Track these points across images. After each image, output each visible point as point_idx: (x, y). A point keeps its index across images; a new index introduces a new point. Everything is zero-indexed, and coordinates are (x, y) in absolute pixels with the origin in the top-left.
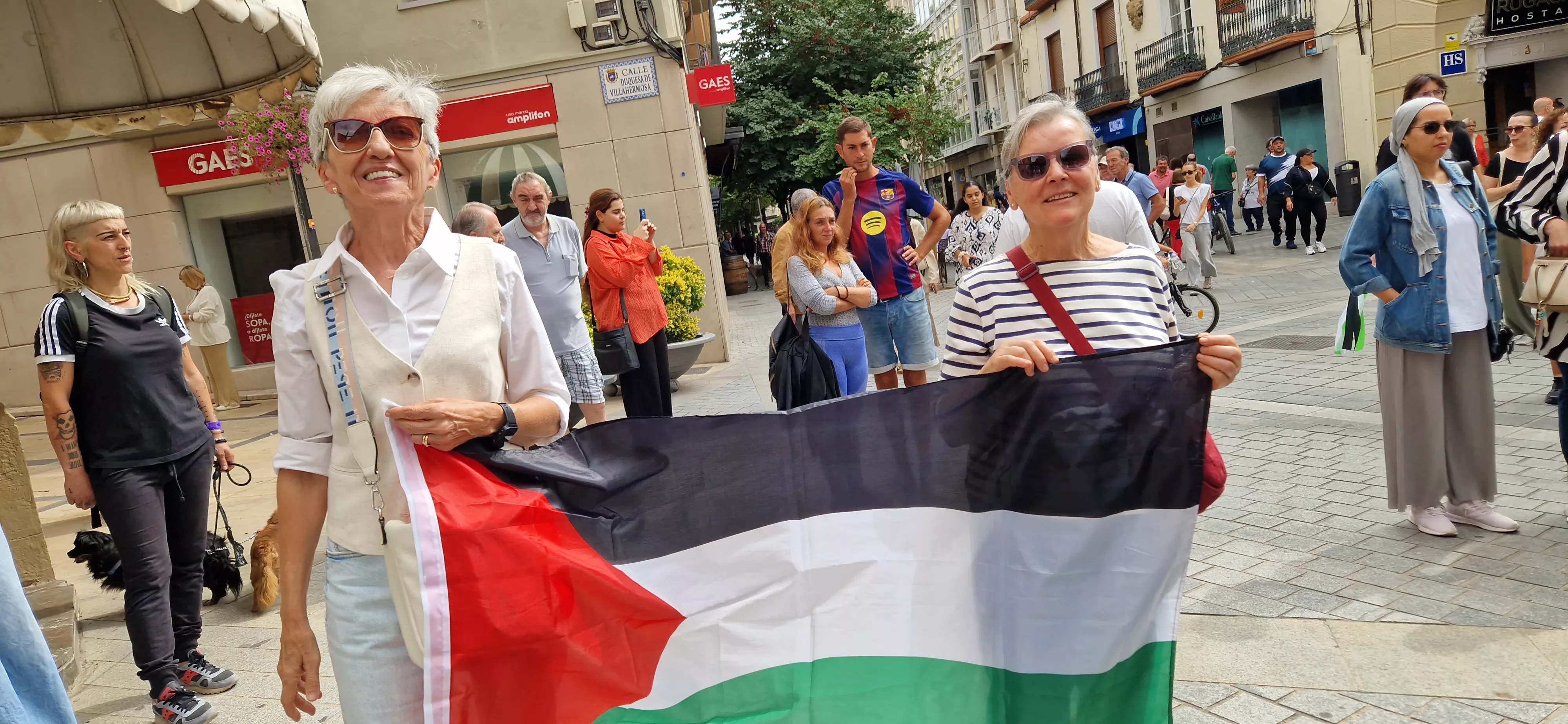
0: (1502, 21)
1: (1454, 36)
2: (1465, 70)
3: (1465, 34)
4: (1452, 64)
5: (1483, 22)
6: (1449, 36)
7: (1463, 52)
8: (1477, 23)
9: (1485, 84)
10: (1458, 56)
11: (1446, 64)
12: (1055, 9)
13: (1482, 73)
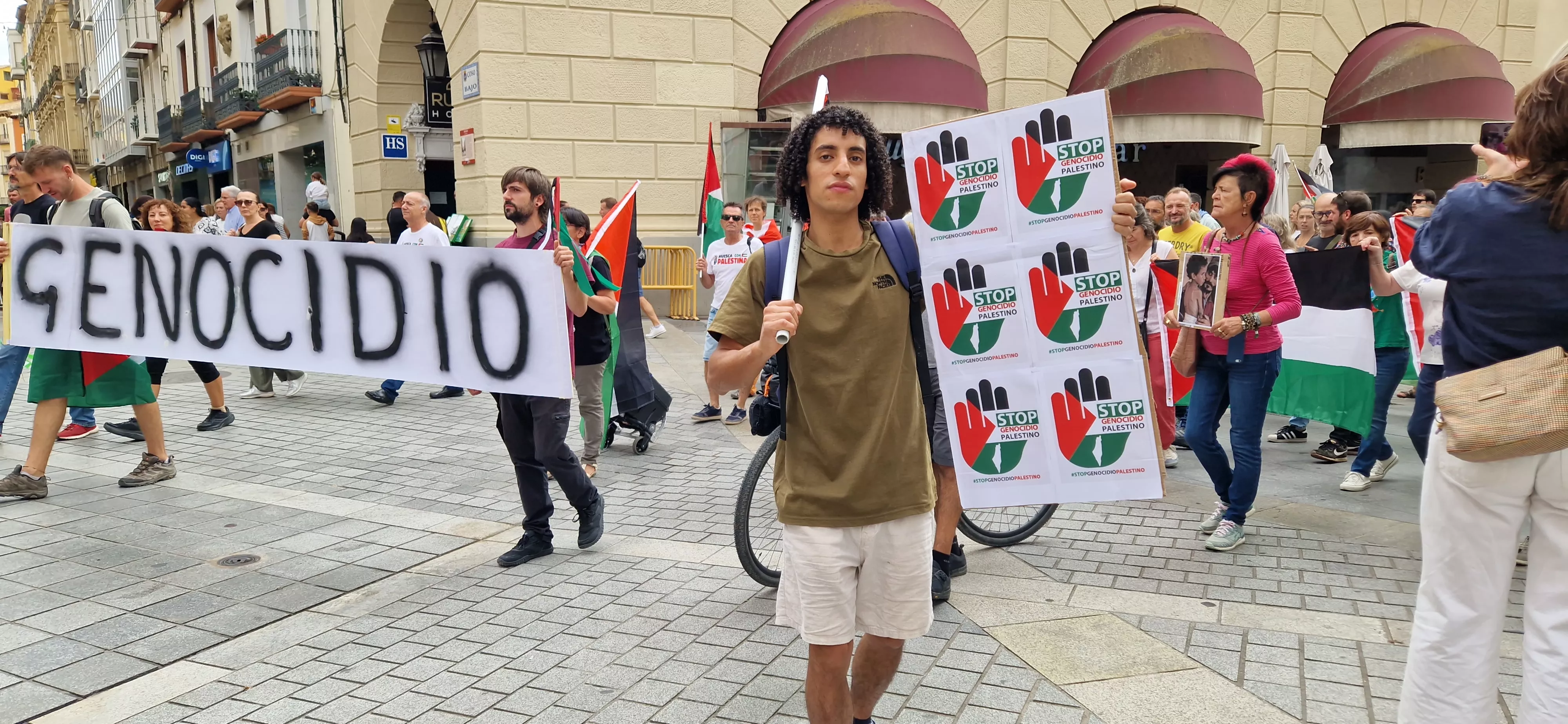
0: (437, 114)
1: (396, 120)
2: (406, 156)
3: (405, 119)
4: (394, 147)
5: (421, 111)
6: (390, 119)
7: (404, 138)
8: (415, 111)
9: (425, 173)
10: (400, 140)
11: (388, 147)
12: (181, 16)
13: (421, 163)
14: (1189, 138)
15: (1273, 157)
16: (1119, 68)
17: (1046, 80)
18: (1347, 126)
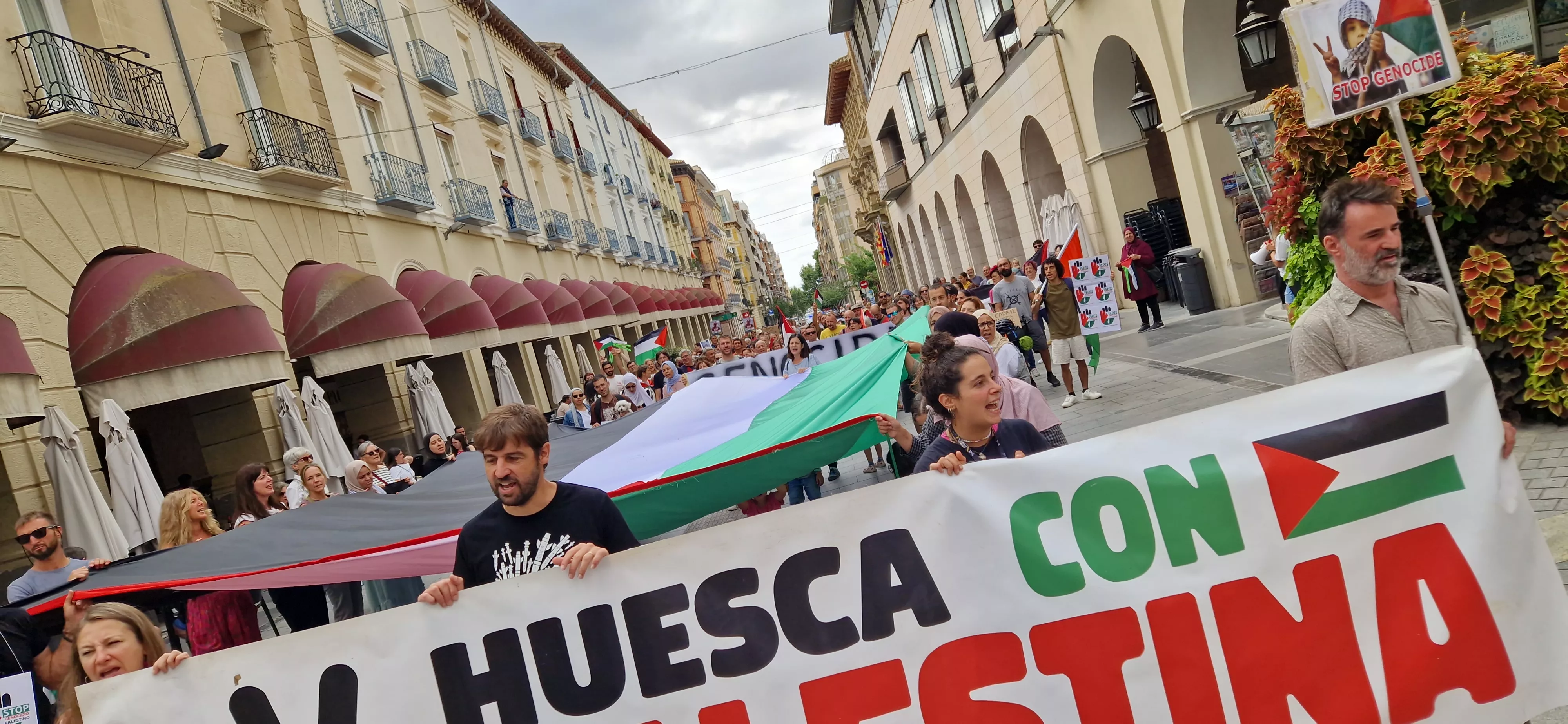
14: (249, 381)
15: (279, 395)
16: (134, 315)
17: (43, 340)
18: (317, 357)
